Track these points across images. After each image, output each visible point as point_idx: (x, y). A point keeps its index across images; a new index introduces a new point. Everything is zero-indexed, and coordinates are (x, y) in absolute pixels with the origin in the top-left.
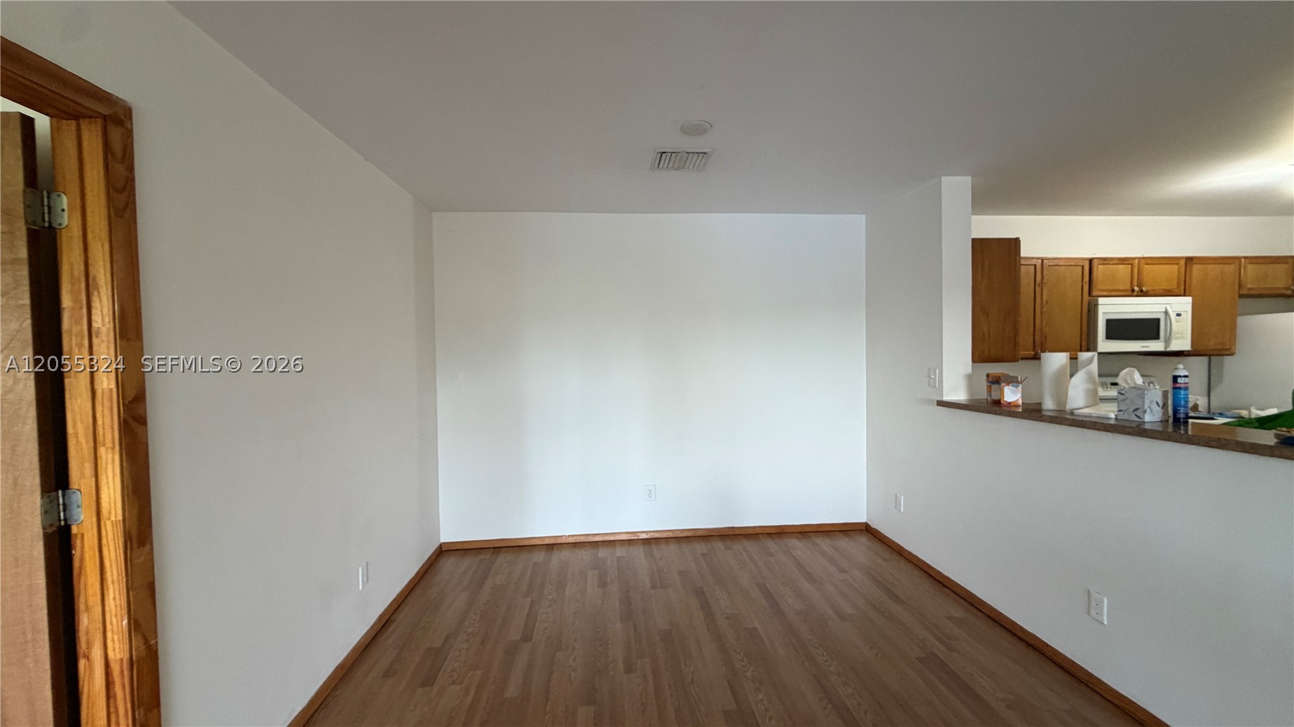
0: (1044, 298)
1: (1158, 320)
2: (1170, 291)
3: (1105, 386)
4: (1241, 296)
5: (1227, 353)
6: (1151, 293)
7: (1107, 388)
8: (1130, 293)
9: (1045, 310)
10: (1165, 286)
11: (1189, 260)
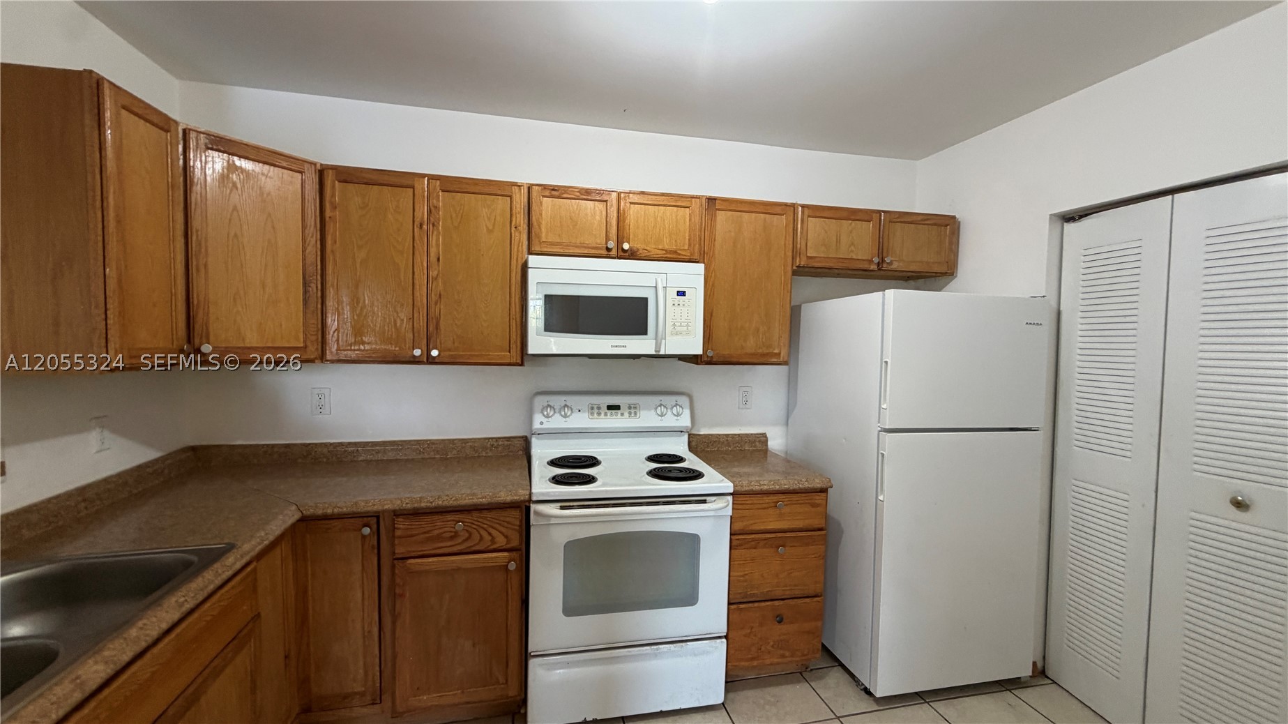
0: (433, 251)
1: (645, 300)
2: (675, 252)
3: (596, 411)
4: (799, 271)
5: (774, 360)
6: (642, 253)
7: (599, 414)
8: (604, 252)
9: (433, 273)
10: (667, 244)
11: (711, 200)
